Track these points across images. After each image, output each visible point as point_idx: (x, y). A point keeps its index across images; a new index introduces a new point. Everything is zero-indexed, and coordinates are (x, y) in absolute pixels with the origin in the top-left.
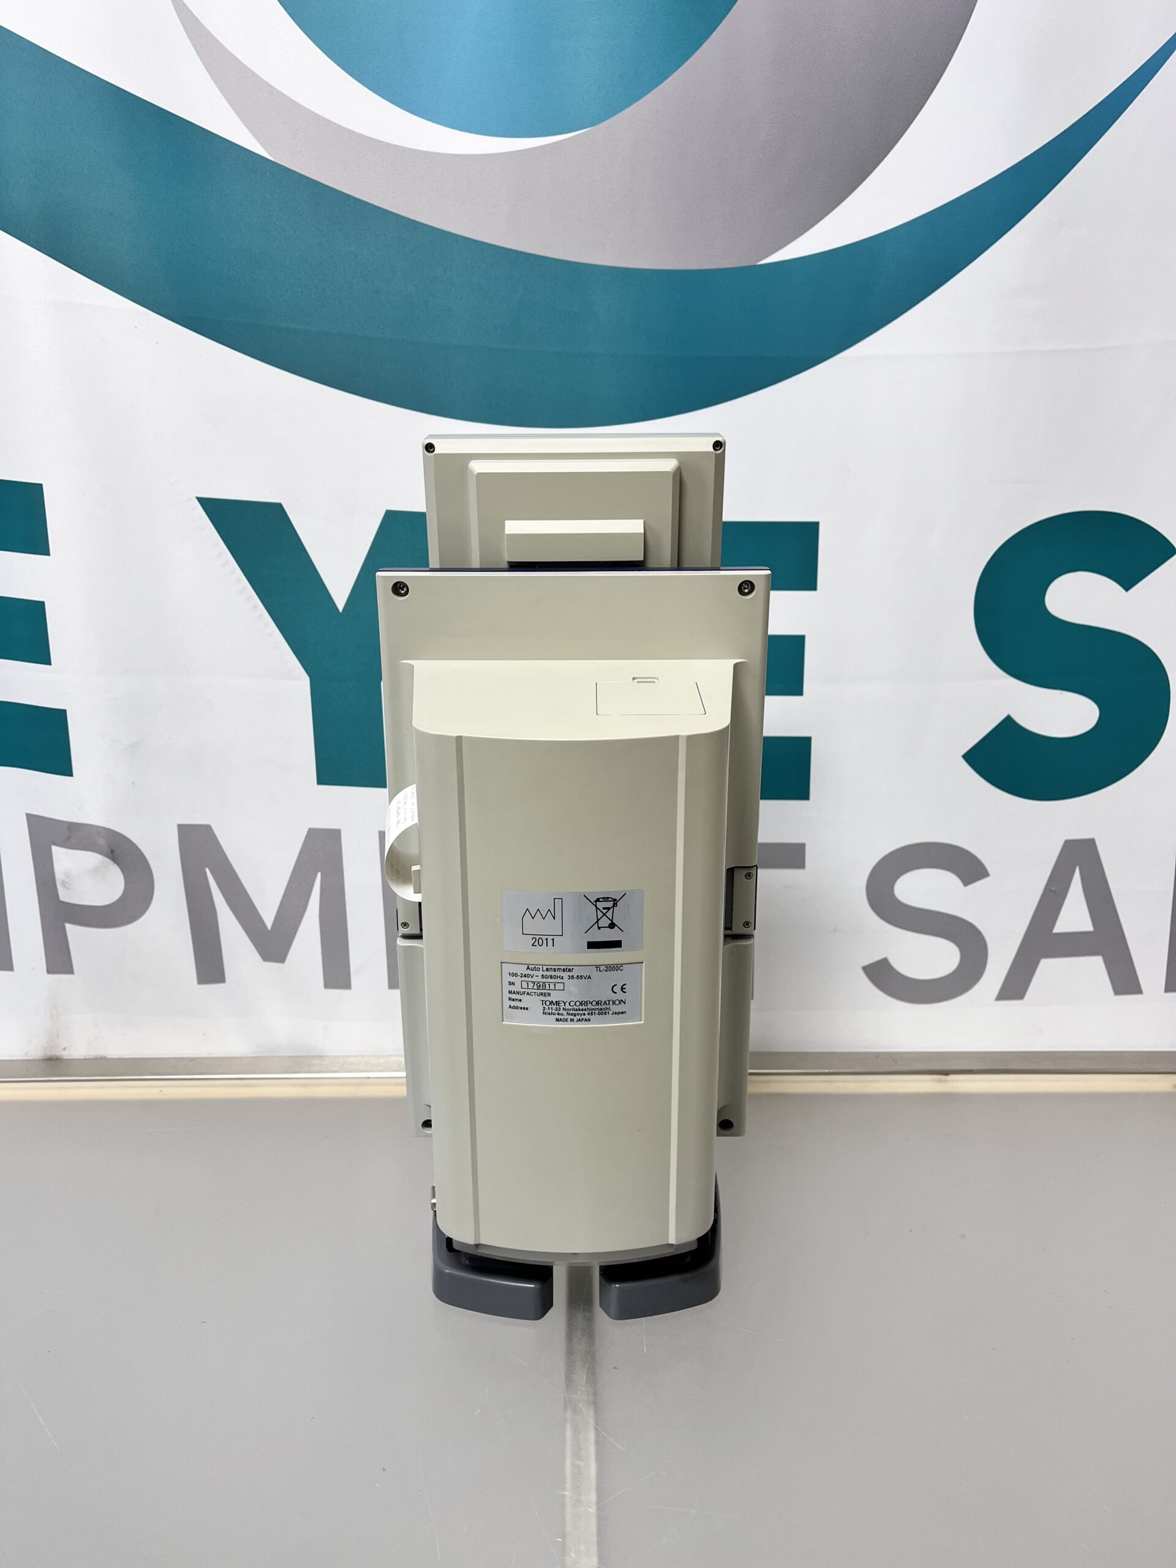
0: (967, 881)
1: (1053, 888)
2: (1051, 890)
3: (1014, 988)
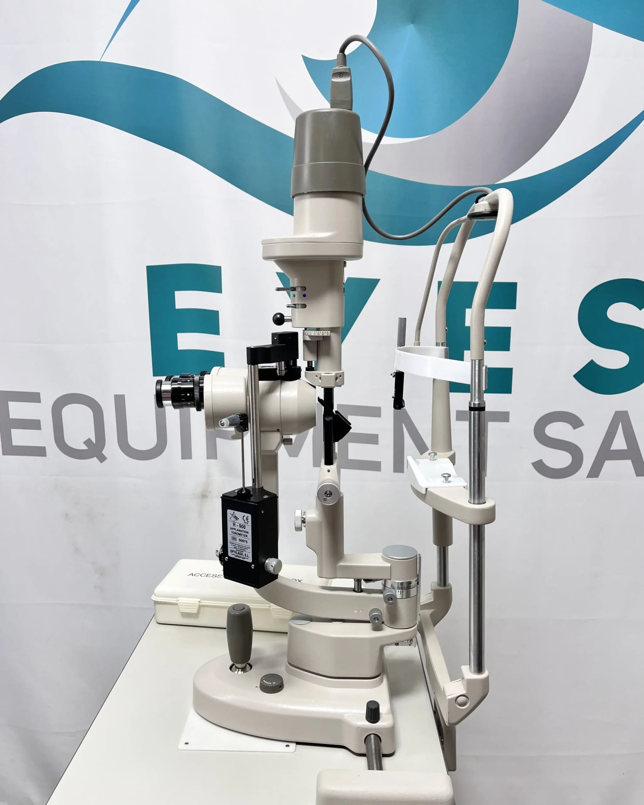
0: (574, 428)
1: (610, 431)
2: (610, 432)
3: (594, 472)
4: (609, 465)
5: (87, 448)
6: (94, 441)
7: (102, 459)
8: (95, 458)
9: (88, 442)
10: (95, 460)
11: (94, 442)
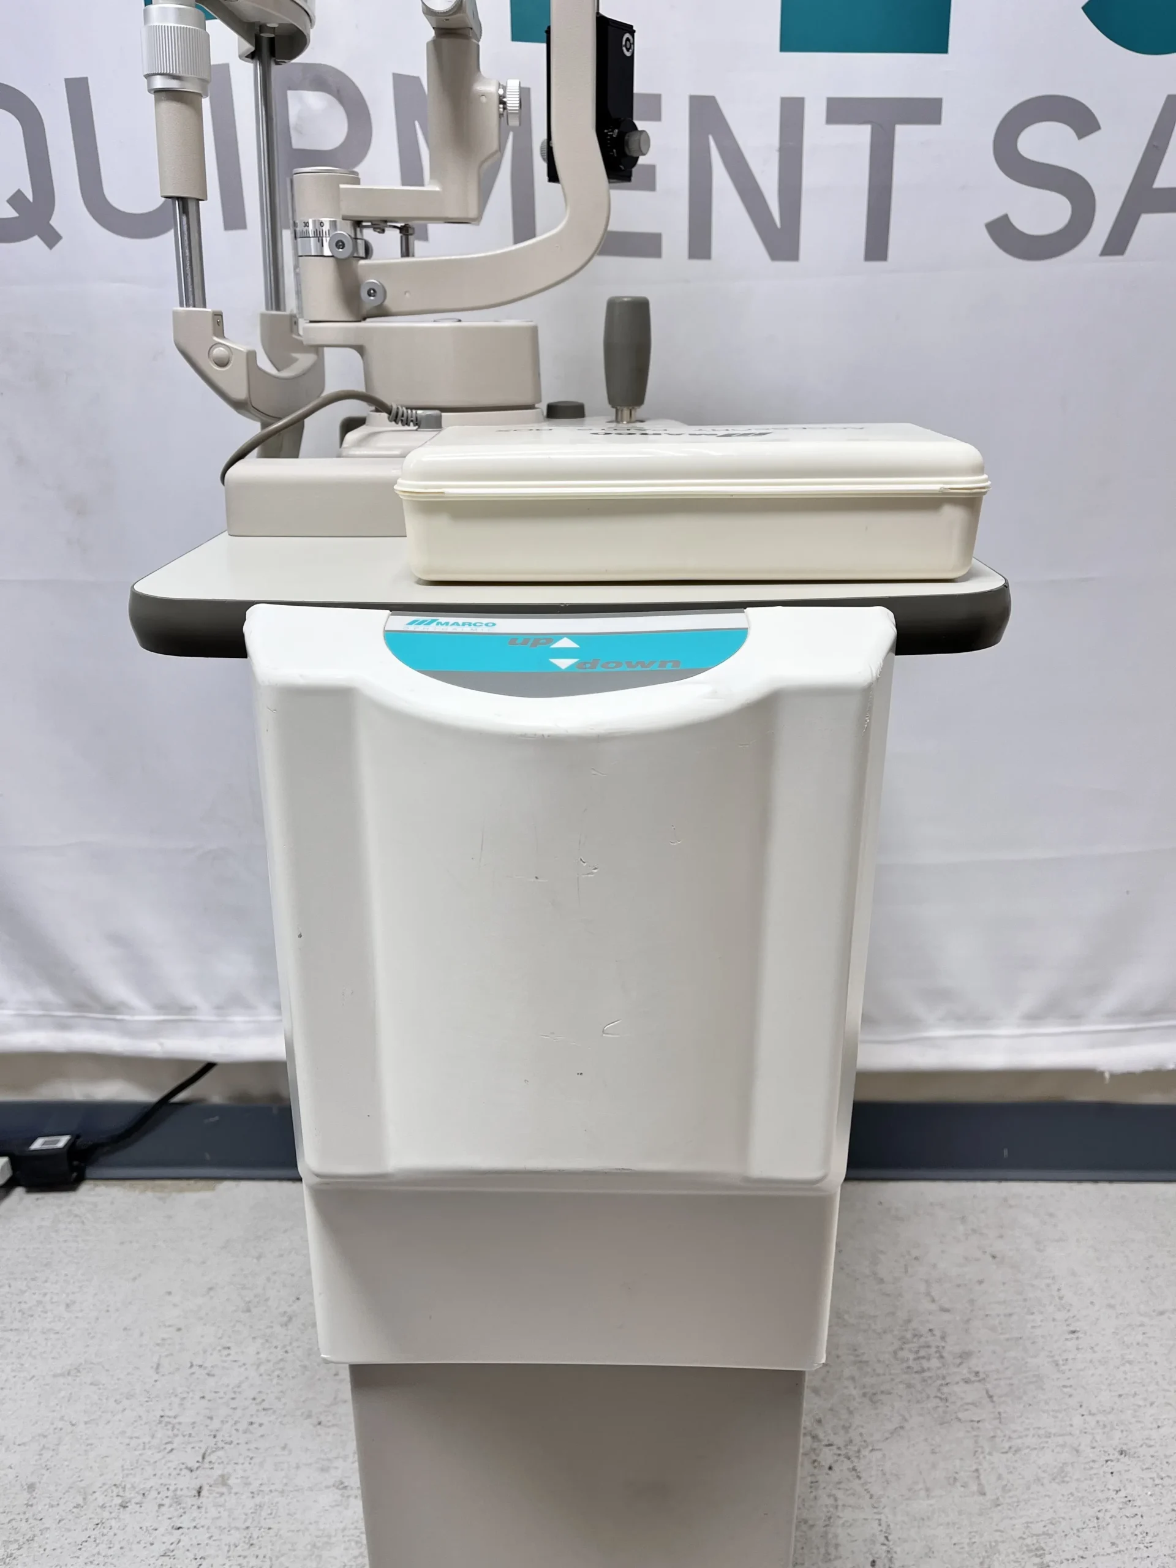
0: (1081, 135)
1: (1155, 144)
3: (1116, 244)
4: (1149, 224)
5: (16, 215)
6: (30, 196)
7: (52, 238)
8: (36, 238)
9: (16, 199)
10: (36, 242)
11: (31, 200)
